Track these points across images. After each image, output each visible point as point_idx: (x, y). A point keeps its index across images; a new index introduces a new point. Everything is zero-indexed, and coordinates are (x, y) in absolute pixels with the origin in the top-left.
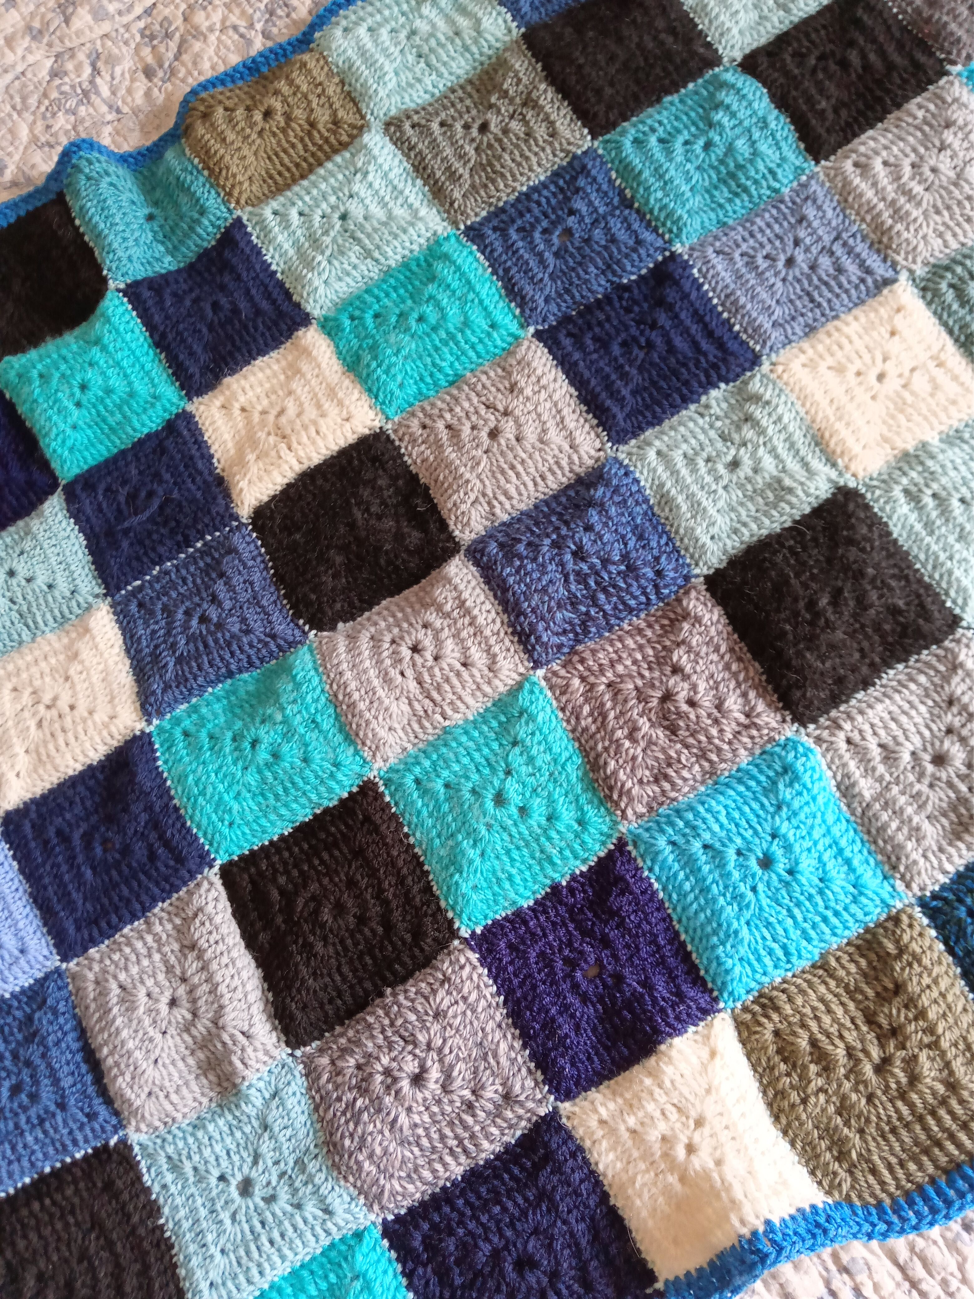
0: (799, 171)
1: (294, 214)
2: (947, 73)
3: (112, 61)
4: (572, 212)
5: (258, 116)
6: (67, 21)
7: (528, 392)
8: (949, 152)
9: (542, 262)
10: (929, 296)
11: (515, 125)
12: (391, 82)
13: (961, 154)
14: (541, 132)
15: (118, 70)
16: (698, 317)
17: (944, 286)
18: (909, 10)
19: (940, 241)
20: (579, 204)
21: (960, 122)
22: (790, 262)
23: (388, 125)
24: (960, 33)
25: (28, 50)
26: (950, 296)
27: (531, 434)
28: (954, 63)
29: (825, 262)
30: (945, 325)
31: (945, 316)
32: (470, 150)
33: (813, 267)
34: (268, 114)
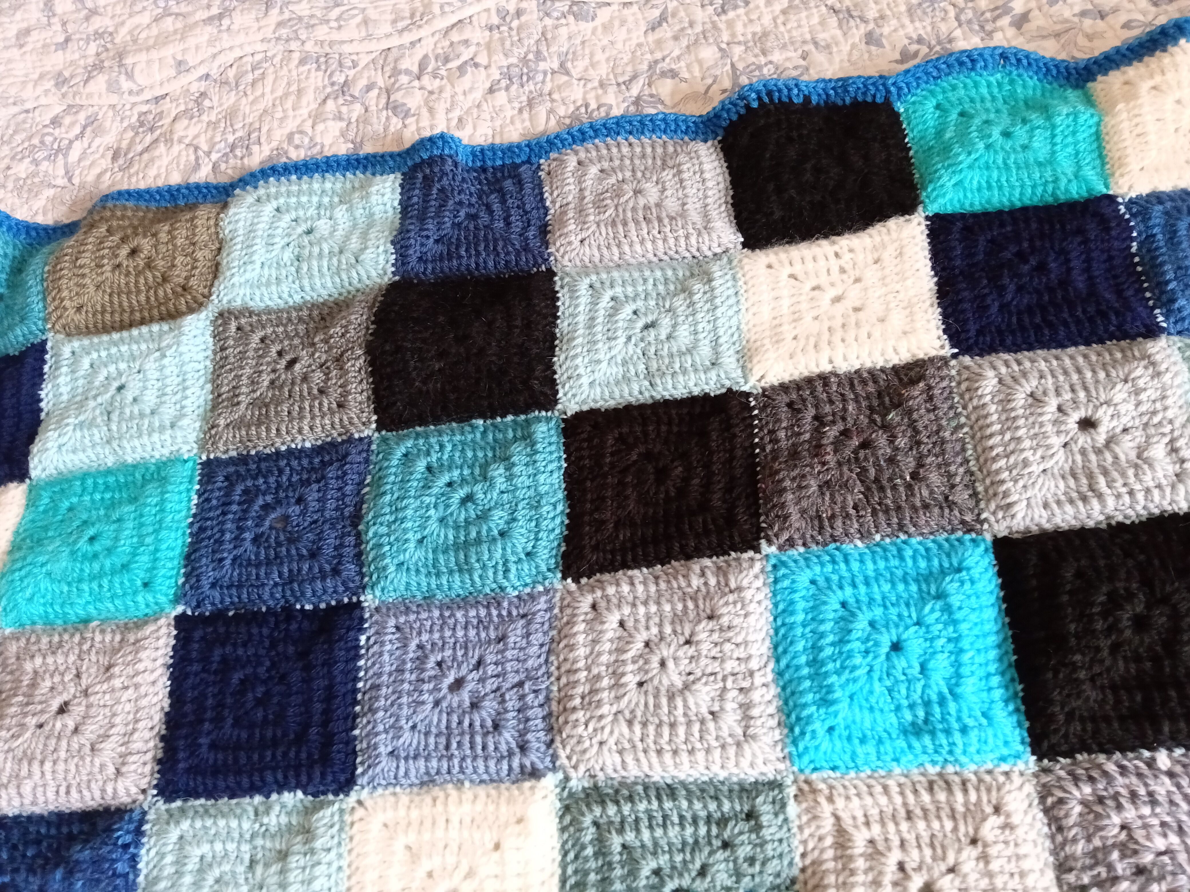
0: (539, 577)
1: (86, 363)
2: (757, 550)
3: (99, 132)
4: (300, 501)
5: (124, 251)
6: (86, 82)
7: (117, 683)
8: (691, 651)
9: (238, 540)
10: (568, 819)
11: (318, 377)
12: (253, 273)
13: (703, 661)
14: (335, 394)
15: (97, 141)
16: (330, 696)
17: (587, 820)
18: (768, 448)
19: (617, 759)
20: (312, 495)
21: (725, 621)
22: (458, 684)
23: (221, 314)
24: (793, 510)
25: (47, 92)
26: (589, 835)
27: (90, 731)
28: (770, 542)
29: (490, 706)
30: (564, 866)
31: (571, 855)
32: (266, 380)
33: (475, 706)
34: (134, 252)
